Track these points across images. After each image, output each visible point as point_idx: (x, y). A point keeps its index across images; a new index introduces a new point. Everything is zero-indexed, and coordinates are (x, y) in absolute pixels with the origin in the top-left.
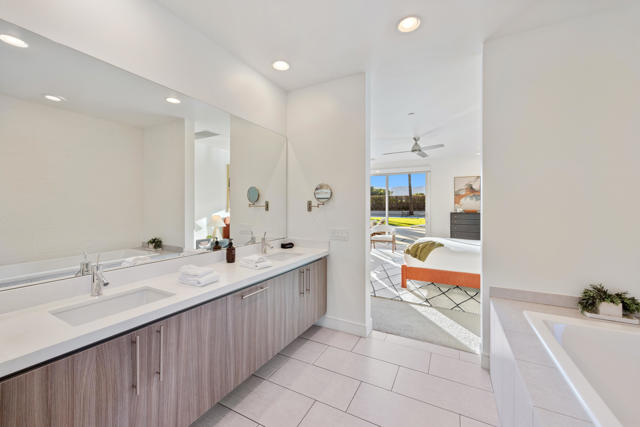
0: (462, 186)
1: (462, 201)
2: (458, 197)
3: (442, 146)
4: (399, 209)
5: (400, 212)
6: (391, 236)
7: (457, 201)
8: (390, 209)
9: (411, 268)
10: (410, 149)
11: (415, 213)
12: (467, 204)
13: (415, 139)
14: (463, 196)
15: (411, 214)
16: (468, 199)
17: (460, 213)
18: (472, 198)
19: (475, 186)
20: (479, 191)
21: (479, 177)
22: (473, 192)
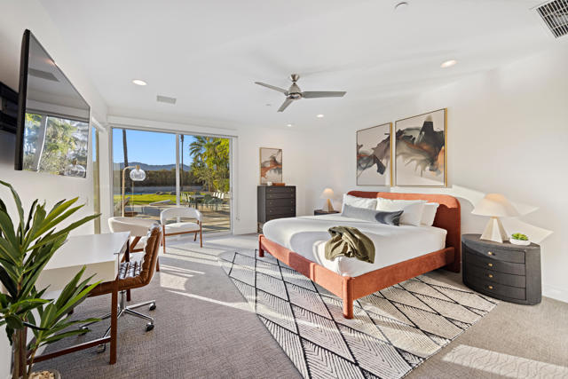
0: (267, 158)
1: (268, 173)
2: (264, 169)
7: (263, 174)
12: (272, 178)
13: (294, 77)
14: (269, 169)
16: (273, 171)
18: (275, 172)
19: (278, 160)
20: (281, 164)
21: (280, 150)
22: (277, 165)
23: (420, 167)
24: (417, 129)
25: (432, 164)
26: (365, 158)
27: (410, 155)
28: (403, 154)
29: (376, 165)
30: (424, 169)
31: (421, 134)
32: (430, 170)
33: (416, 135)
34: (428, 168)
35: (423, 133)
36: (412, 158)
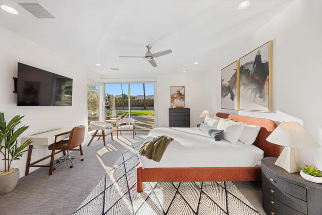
0: (175, 92)
1: (175, 101)
2: (173, 98)
3: (170, 51)
4: (139, 106)
5: (140, 108)
6: (132, 126)
7: (172, 101)
8: (131, 106)
9: (146, 169)
10: (144, 55)
11: (147, 108)
12: (178, 103)
13: (148, 47)
14: (175, 98)
15: (145, 109)
16: (178, 100)
17: (175, 109)
18: (180, 100)
19: (182, 92)
20: (184, 95)
21: (183, 87)
22: (181, 96)
23: (253, 95)
24: (251, 63)
25: (261, 92)
26: (225, 89)
27: (248, 85)
28: (244, 84)
29: (230, 94)
30: (255, 97)
31: (254, 66)
32: (260, 97)
33: (251, 68)
34: (258, 95)
35: (255, 65)
36: (249, 87)
